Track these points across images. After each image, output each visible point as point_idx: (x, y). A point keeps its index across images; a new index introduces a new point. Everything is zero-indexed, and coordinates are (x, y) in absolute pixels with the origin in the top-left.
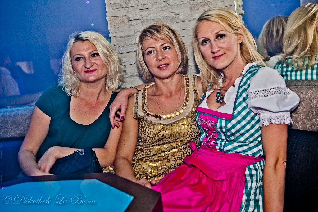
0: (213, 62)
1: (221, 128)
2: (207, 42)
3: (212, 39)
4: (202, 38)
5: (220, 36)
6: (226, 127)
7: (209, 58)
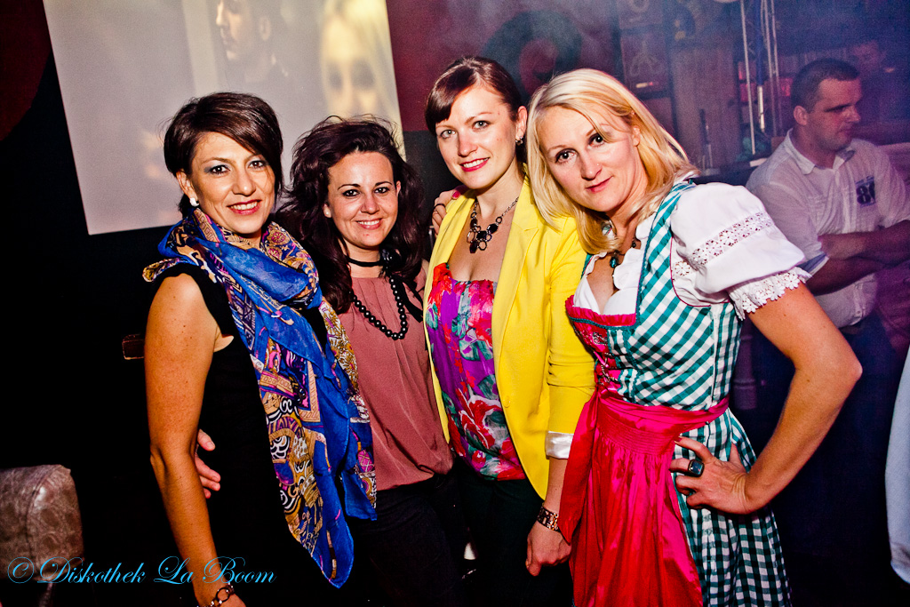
0: (588, 198)
1: (617, 347)
2: (567, 156)
3: (581, 148)
4: (556, 148)
5: (596, 138)
6: (626, 344)
7: (577, 191)
